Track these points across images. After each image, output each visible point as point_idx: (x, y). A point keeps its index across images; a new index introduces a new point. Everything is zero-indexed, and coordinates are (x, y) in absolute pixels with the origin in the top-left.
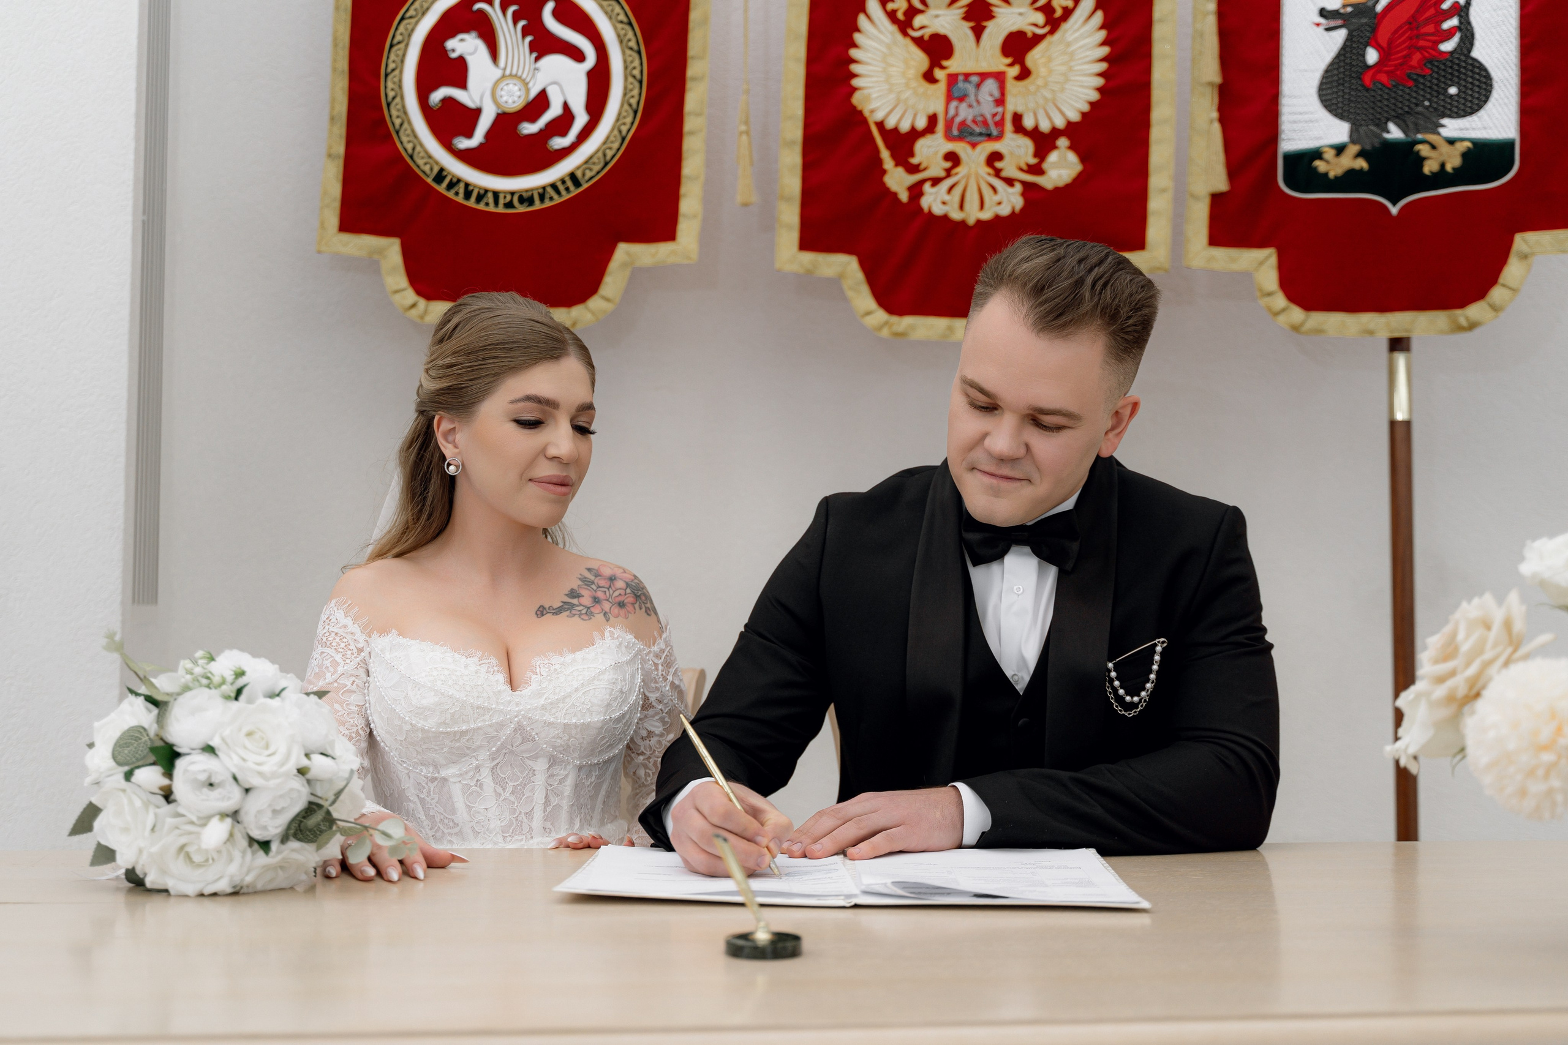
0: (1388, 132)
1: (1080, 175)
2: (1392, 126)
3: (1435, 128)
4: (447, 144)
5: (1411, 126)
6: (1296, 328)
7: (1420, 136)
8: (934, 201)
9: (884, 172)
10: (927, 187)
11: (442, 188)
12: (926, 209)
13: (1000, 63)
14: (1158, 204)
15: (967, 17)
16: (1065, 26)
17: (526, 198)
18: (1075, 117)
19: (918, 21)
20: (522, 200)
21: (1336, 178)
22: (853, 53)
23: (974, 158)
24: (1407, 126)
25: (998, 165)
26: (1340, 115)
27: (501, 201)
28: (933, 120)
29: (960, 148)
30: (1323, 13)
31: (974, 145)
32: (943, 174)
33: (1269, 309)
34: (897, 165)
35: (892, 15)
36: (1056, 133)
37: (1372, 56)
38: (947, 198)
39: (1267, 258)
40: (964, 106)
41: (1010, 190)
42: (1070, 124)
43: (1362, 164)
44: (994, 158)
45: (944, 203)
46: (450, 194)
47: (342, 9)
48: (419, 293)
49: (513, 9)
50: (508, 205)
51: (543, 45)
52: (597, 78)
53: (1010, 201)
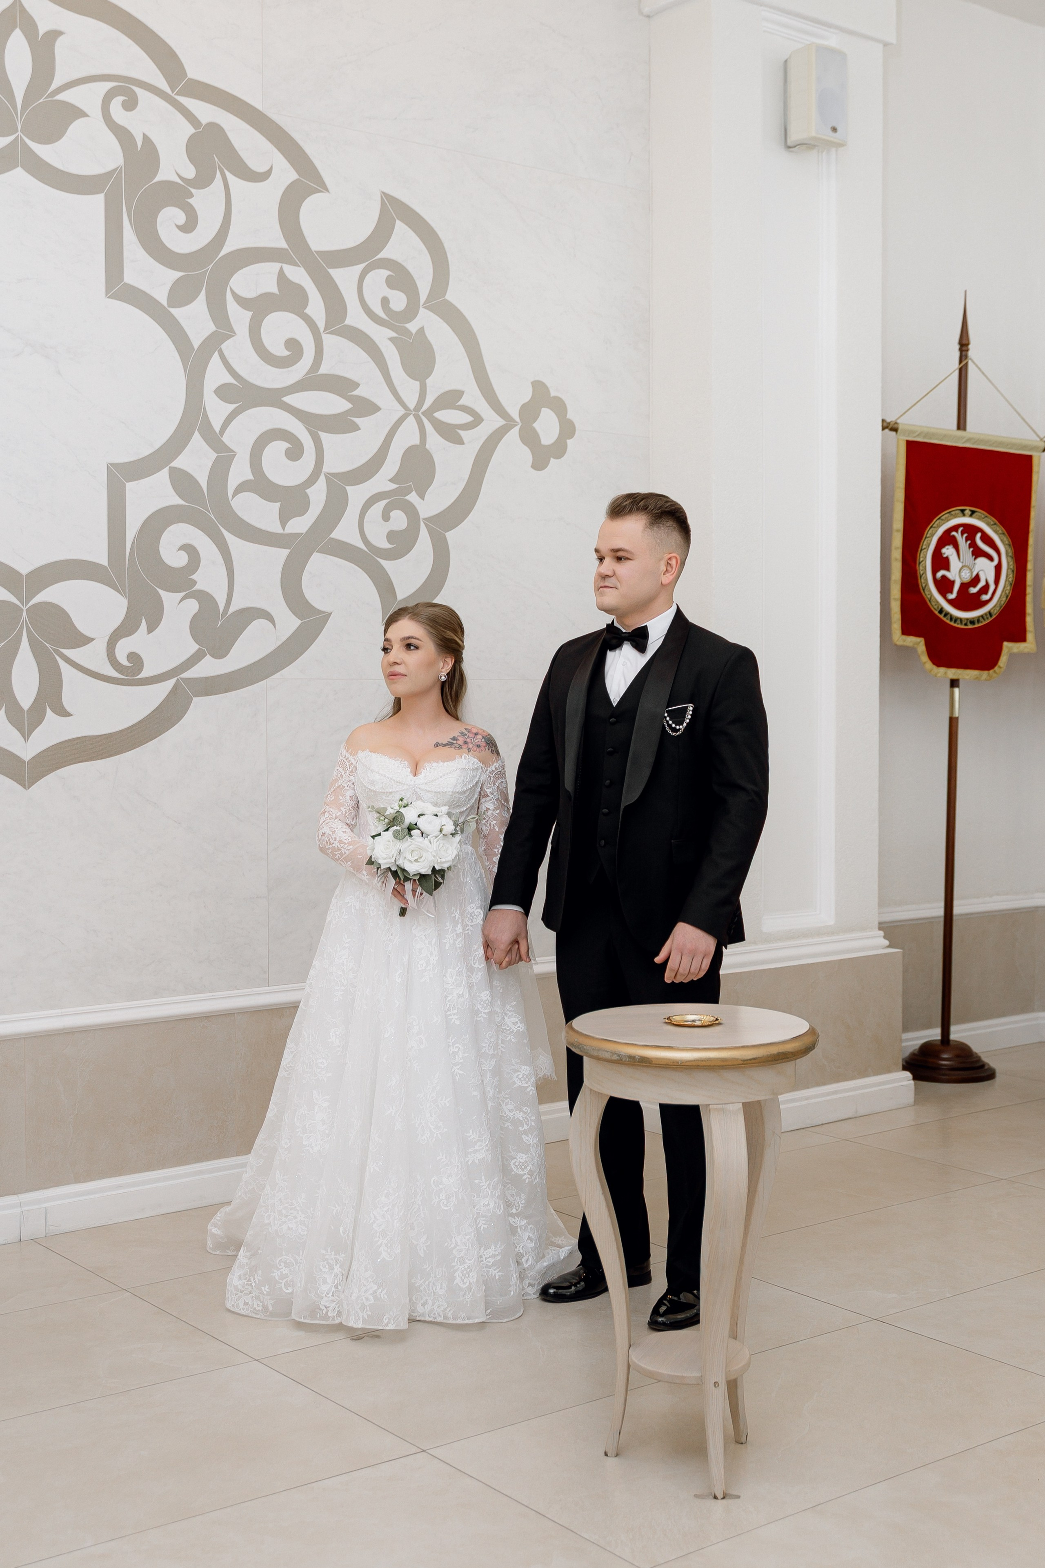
4: (944, 595)
11: (941, 616)
17: (972, 622)
20: (970, 622)
27: (964, 623)
46: (945, 619)
47: (898, 531)
48: (934, 663)
49: (965, 535)
50: (966, 624)
51: (978, 553)
52: (998, 568)
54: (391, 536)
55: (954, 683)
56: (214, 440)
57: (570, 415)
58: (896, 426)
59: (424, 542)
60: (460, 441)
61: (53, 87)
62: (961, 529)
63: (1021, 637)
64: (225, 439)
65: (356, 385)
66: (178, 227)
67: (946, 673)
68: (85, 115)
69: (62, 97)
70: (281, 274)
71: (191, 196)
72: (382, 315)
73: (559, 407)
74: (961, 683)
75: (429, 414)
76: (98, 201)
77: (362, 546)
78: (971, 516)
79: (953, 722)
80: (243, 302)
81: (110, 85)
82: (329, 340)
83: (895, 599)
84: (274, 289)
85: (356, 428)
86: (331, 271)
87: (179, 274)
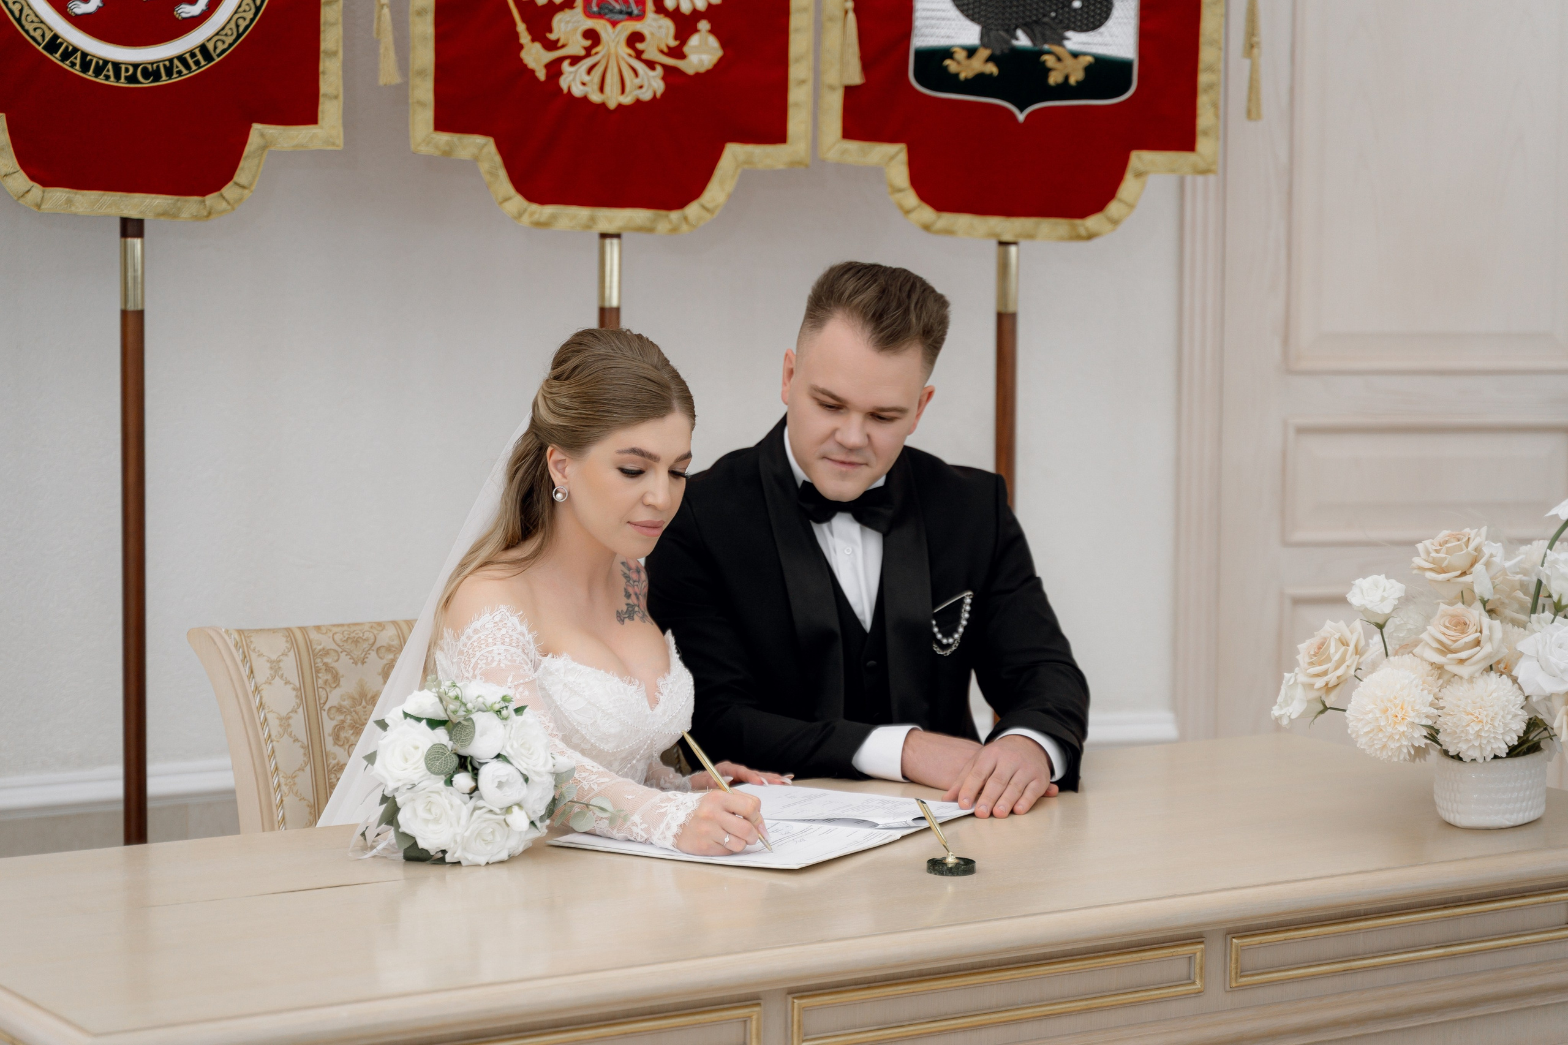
0: (1017, 39)
1: (721, 60)
2: (1020, 33)
3: (1060, 40)
4: (61, 8)
5: (1038, 36)
6: (927, 228)
7: (1046, 47)
8: (575, 82)
9: (521, 47)
10: (565, 65)
11: (55, 58)
12: (565, 90)
14: (798, 95)
17: (151, 72)
20: (146, 74)
21: (967, 80)
23: (613, 37)
24: (1035, 35)
25: (639, 46)
26: (972, 16)
27: (123, 74)
29: (600, 26)
31: (614, 24)
32: (583, 53)
33: (901, 207)
34: (533, 40)
36: (696, 15)
38: (586, 78)
39: (897, 154)
41: (652, 73)
42: (710, 7)
43: (992, 69)
44: (635, 38)
45: (584, 84)
46: (66, 65)
48: (33, 178)
50: (131, 81)
53: (651, 85)
55: (131, 228)
79: (130, 324)
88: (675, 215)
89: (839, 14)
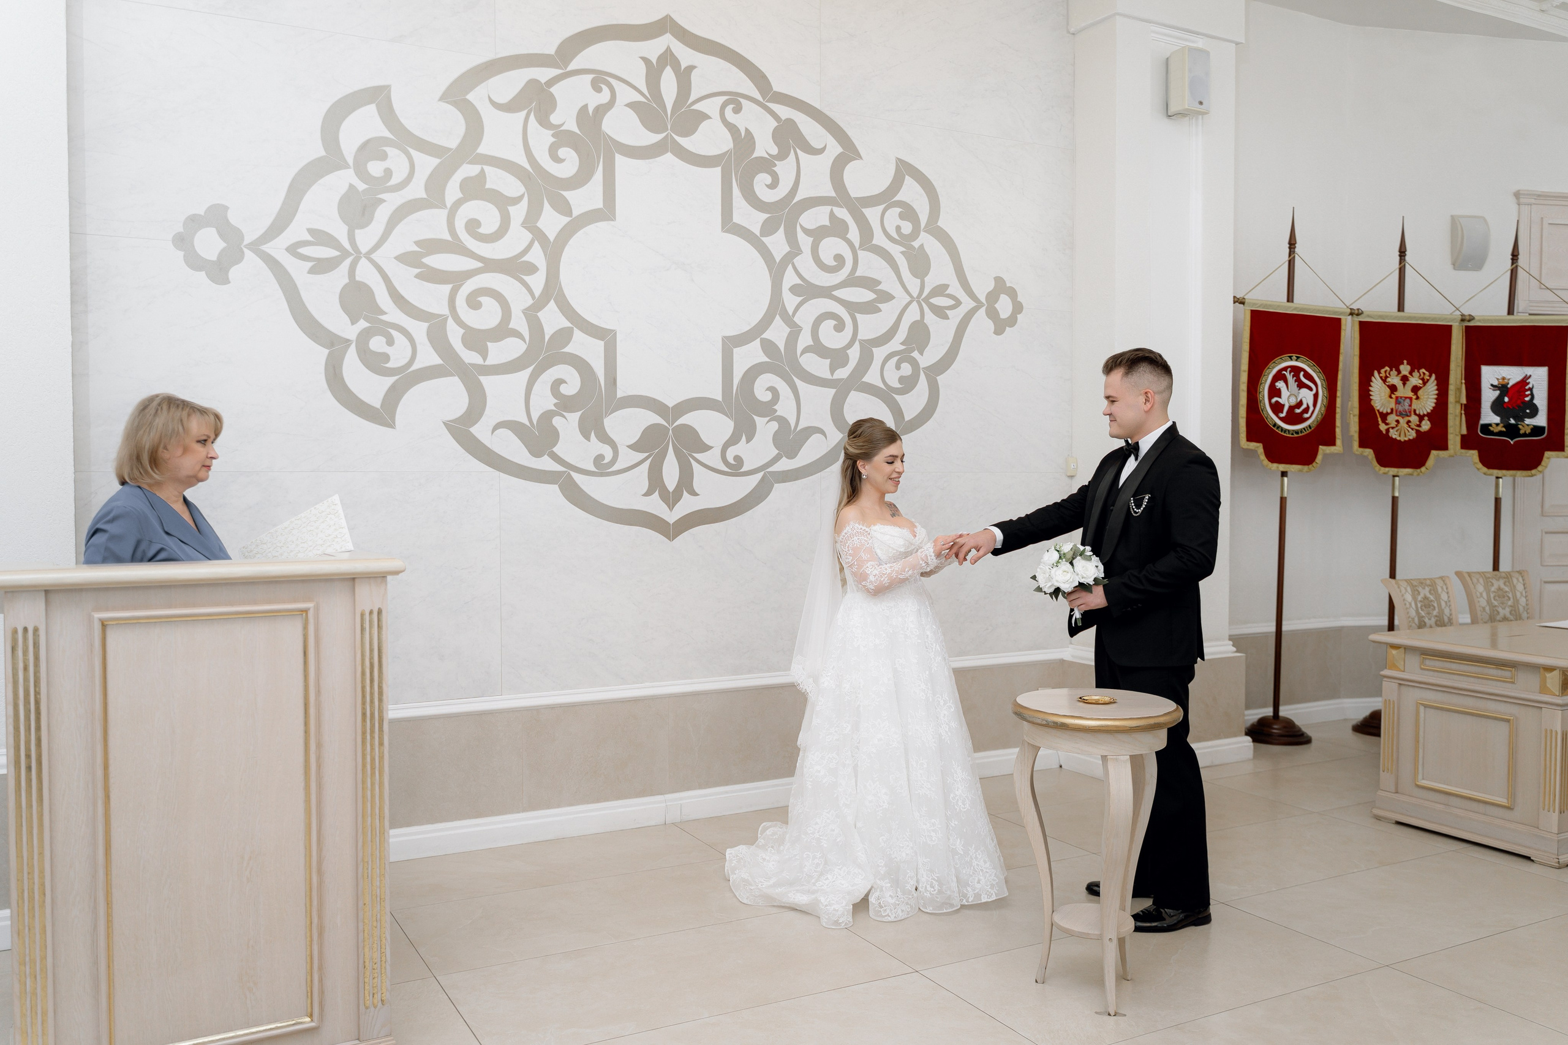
0: (1511, 421)
2: (1511, 419)
3: (1523, 421)
4: (1276, 414)
5: (1517, 420)
6: (1483, 472)
8: (1393, 434)
9: (1379, 424)
10: (1391, 430)
11: (1275, 429)
12: (1390, 436)
13: (1411, 394)
14: (1450, 437)
15: (1401, 380)
16: (1427, 384)
17: (1297, 432)
18: (1429, 411)
19: (1388, 380)
21: (1495, 432)
22: (1370, 388)
25: (1410, 424)
26: (1498, 415)
28: (1392, 409)
29: (1399, 418)
30: (1492, 385)
31: (1403, 418)
32: (1395, 426)
33: (1475, 468)
34: (1383, 423)
35: (1381, 378)
36: (1424, 415)
37: (1506, 399)
38: (1396, 433)
39: (1476, 453)
40: (1400, 406)
41: (1413, 431)
42: (1428, 413)
43: (1504, 429)
44: (1409, 422)
45: (1395, 435)
46: (1277, 431)
47: (1244, 371)
48: (1269, 461)
49: (1292, 373)
50: (1292, 434)
51: (1301, 385)
52: (1316, 396)
53: (1412, 435)
54: (901, 379)
55: (1284, 474)
56: (788, 320)
57: (1019, 299)
58: (1243, 300)
59: (923, 382)
60: (946, 317)
61: (690, 101)
62: (1289, 369)
63: (1332, 442)
64: (795, 319)
65: (879, 283)
66: (767, 186)
67: (1278, 467)
68: (709, 117)
69: (695, 107)
70: (832, 213)
71: (775, 165)
72: (896, 237)
73: (1012, 293)
74: (1289, 474)
75: (926, 300)
76: (718, 171)
77: (882, 386)
78: (1296, 360)
79: (1283, 501)
80: (807, 232)
81: (725, 98)
82: (862, 254)
83: (1242, 418)
84: (827, 223)
85: (879, 310)
86: (863, 210)
87: (767, 216)
88: (1419, 470)
89: (1459, 414)
